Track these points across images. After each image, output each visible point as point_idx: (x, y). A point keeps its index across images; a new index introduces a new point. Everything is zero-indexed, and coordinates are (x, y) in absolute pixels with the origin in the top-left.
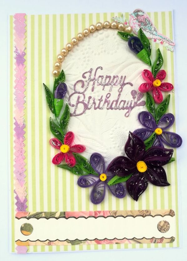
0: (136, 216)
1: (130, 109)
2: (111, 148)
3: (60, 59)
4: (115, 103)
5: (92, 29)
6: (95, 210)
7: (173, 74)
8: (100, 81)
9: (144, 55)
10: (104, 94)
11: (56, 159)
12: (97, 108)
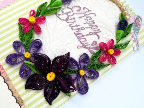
0: (14, 96)
1: (83, 47)
2: (51, 50)
4: (81, 35)
6: (2, 65)
7: (122, 59)
8: (87, 19)
9: (121, 34)
10: (82, 26)
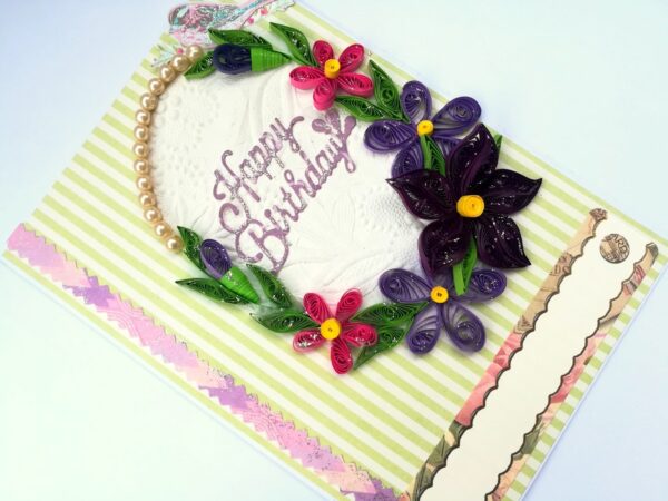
0: (558, 286)
1: (344, 154)
2: (392, 243)
3: (154, 217)
4: (311, 174)
5: (145, 119)
6: (493, 357)
8: (251, 174)
9: (263, 56)
10: (280, 181)
11: (340, 361)
12: (297, 214)
